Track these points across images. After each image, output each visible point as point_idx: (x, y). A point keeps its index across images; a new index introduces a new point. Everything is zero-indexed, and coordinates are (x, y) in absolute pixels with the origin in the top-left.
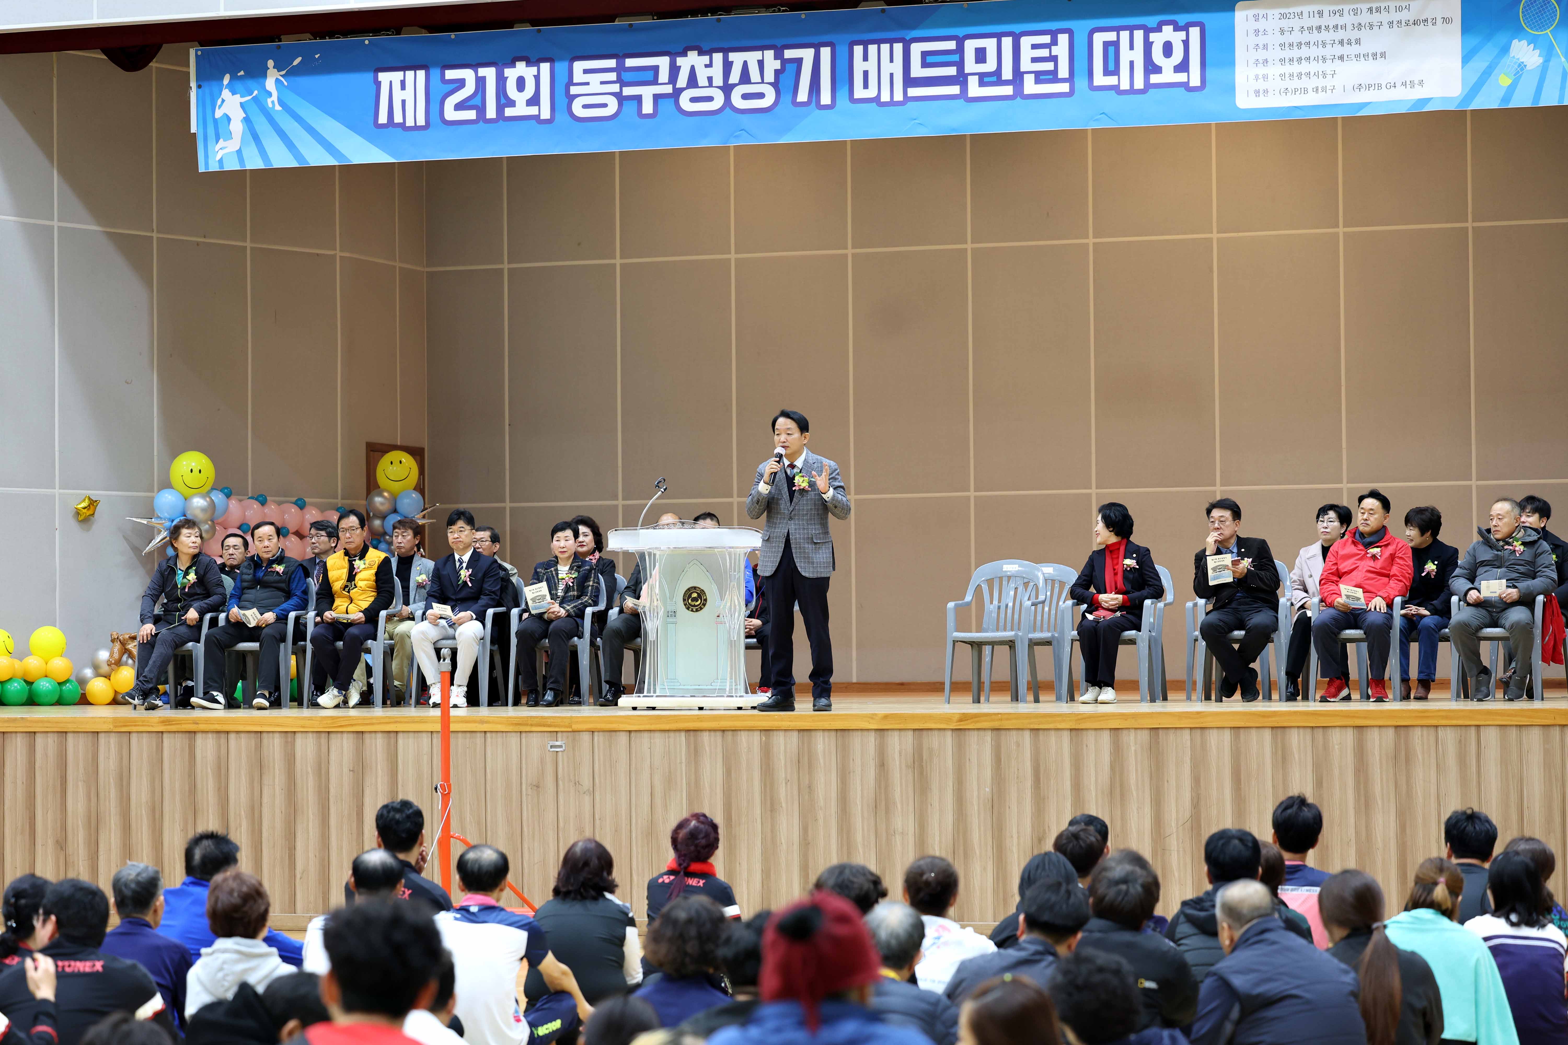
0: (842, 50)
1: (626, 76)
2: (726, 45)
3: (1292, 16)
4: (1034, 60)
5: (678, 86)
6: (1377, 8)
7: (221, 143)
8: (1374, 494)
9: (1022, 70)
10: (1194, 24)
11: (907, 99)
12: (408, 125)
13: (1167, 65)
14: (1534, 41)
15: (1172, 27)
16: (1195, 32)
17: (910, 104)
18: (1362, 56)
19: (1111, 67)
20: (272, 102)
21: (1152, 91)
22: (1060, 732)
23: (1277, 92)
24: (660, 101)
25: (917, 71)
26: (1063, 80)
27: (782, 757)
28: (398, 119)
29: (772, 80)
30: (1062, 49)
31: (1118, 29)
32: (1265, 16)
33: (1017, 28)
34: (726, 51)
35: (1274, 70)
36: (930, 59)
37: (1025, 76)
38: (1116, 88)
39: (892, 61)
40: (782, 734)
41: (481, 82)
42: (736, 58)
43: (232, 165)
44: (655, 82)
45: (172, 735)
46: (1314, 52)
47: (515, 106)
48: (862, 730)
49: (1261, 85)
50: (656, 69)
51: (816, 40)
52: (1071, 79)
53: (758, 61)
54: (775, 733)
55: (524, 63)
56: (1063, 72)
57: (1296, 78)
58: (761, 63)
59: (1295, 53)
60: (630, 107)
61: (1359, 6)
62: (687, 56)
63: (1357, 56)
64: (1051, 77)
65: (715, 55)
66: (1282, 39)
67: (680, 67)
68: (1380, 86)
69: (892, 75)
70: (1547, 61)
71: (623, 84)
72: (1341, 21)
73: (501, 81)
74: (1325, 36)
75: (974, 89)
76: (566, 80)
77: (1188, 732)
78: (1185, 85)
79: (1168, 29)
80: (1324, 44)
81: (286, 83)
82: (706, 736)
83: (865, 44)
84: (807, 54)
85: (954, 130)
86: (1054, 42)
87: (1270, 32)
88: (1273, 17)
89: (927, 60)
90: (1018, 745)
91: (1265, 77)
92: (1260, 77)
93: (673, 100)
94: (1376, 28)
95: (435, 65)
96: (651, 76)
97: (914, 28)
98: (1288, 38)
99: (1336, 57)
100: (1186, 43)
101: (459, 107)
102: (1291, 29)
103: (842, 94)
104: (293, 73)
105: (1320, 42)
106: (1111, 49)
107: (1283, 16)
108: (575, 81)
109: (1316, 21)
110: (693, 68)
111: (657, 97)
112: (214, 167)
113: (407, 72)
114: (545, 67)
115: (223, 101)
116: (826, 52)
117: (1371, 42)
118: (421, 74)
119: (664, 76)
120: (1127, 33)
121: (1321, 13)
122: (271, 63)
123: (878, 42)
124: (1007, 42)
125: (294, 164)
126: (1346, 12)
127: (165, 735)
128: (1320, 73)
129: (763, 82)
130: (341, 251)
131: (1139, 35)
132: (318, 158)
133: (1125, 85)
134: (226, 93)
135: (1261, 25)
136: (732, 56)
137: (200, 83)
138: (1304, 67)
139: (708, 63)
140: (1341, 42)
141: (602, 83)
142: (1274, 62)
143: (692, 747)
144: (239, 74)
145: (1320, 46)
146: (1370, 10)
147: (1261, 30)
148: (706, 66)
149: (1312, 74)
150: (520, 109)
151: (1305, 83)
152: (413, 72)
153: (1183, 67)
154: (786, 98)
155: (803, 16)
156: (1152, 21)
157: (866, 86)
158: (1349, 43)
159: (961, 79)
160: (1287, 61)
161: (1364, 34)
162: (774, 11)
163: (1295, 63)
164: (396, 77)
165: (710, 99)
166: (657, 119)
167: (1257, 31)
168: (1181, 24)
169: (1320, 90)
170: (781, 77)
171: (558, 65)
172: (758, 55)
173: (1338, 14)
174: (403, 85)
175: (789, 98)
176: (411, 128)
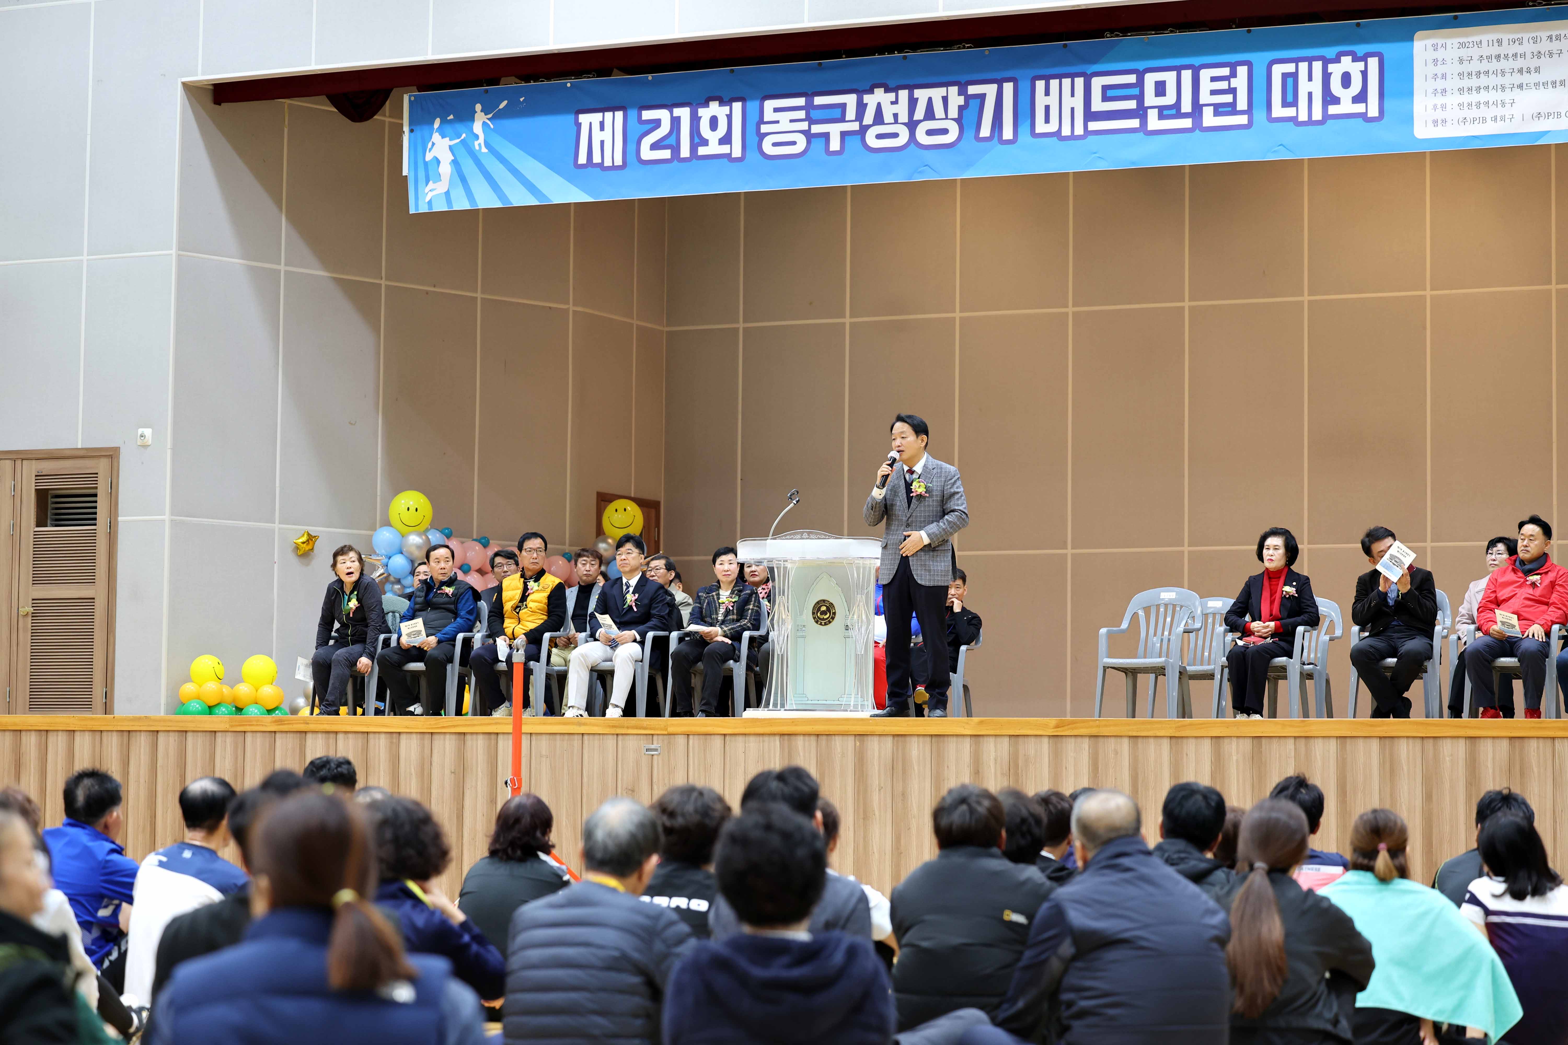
0: (1024, 85)
1: (815, 114)
2: (911, 82)
3: (1471, 45)
4: (1214, 92)
5: (864, 123)
6: (1557, 36)
7: (431, 185)
8: (1534, 520)
9: (1201, 102)
10: (1372, 55)
11: (1087, 132)
12: (606, 165)
13: (1347, 96)
15: (1350, 58)
16: (1373, 62)
17: (1090, 138)
18: (1541, 84)
19: (1290, 99)
20: (479, 145)
21: (1329, 122)
22: (1159, 740)
23: (1455, 122)
24: (847, 138)
25: (1098, 105)
26: (1242, 112)
27: (876, 763)
28: (597, 159)
29: (956, 116)
30: (1241, 81)
31: (1297, 61)
32: (1444, 45)
33: (1197, 61)
34: (911, 88)
35: (1453, 100)
36: (1110, 93)
37: (1204, 108)
38: (1294, 120)
39: (1073, 95)
40: (876, 739)
41: (676, 122)
42: (922, 95)
43: (441, 206)
44: (842, 119)
45: (284, 735)
46: (1492, 81)
47: (707, 145)
48: (957, 735)
49: (1439, 115)
50: (843, 106)
51: (999, 75)
52: (1249, 112)
53: (943, 97)
54: (870, 738)
55: (717, 103)
56: (1242, 104)
57: (1474, 107)
58: (945, 100)
59: (1474, 82)
60: (818, 144)
61: (1538, 34)
62: (873, 93)
63: (1537, 85)
64: (1230, 109)
65: (901, 92)
66: (1461, 68)
67: (867, 104)
68: (1559, 115)
69: (1073, 109)
72: (1519, 49)
73: (695, 120)
74: (1504, 64)
75: (1154, 122)
76: (757, 119)
77: (1292, 741)
78: (1363, 116)
79: (1346, 60)
80: (1503, 73)
81: (492, 126)
82: (800, 740)
83: (1047, 78)
84: (990, 90)
85: (1133, 163)
86: (1234, 74)
87: (1449, 61)
88: (1453, 46)
89: (1106, 93)
90: (1116, 753)
91: (1444, 107)
92: (1439, 106)
93: (859, 137)
94: (1555, 56)
95: (632, 106)
96: (839, 114)
97: (1095, 62)
98: (1467, 67)
99: (1515, 86)
100: (1364, 74)
101: (655, 146)
102: (1470, 58)
103: (1024, 129)
104: (498, 116)
105: (1499, 71)
106: (1290, 81)
107: (1462, 45)
108: (765, 120)
109: (1495, 50)
110: (879, 105)
111: (844, 135)
112: (423, 209)
113: (606, 114)
114: (737, 106)
115: (433, 144)
116: (1008, 88)
117: (1551, 70)
118: (619, 115)
119: (851, 113)
120: (1306, 64)
121: (1500, 42)
122: (478, 107)
123: (1060, 77)
124: (1187, 75)
125: (499, 205)
126: (1525, 41)
127: (278, 735)
128: (1499, 102)
129: (947, 118)
130: (574, 305)
131: (1317, 66)
132: (521, 198)
133: (1303, 117)
134: (436, 137)
135: (1440, 54)
136: (918, 93)
137: (413, 127)
138: (1483, 96)
139: (894, 100)
140: (1521, 71)
141: (791, 121)
142: (1452, 92)
143: (786, 750)
144: (448, 118)
145: (1499, 75)
146: (1550, 37)
147: (1440, 59)
148: (892, 103)
149: (1491, 103)
150: (714, 148)
151: (1483, 112)
152: (612, 113)
153: (1361, 97)
154: (969, 134)
155: (987, 53)
156: (1330, 52)
157: (1047, 120)
158: (1529, 72)
159: (1141, 112)
160: (1466, 90)
161: (1543, 62)
162: (959, 48)
163: (1474, 92)
164: (595, 118)
165: (895, 135)
166: (844, 156)
167: (1436, 61)
168: (1360, 54)
169: (1498, 119)
170: (965, 112)
171: (749, 104)
172: (942, 91)
173: (1517, 42)
174: (602, 126)
175: (972, 133)
176: (607, 168)
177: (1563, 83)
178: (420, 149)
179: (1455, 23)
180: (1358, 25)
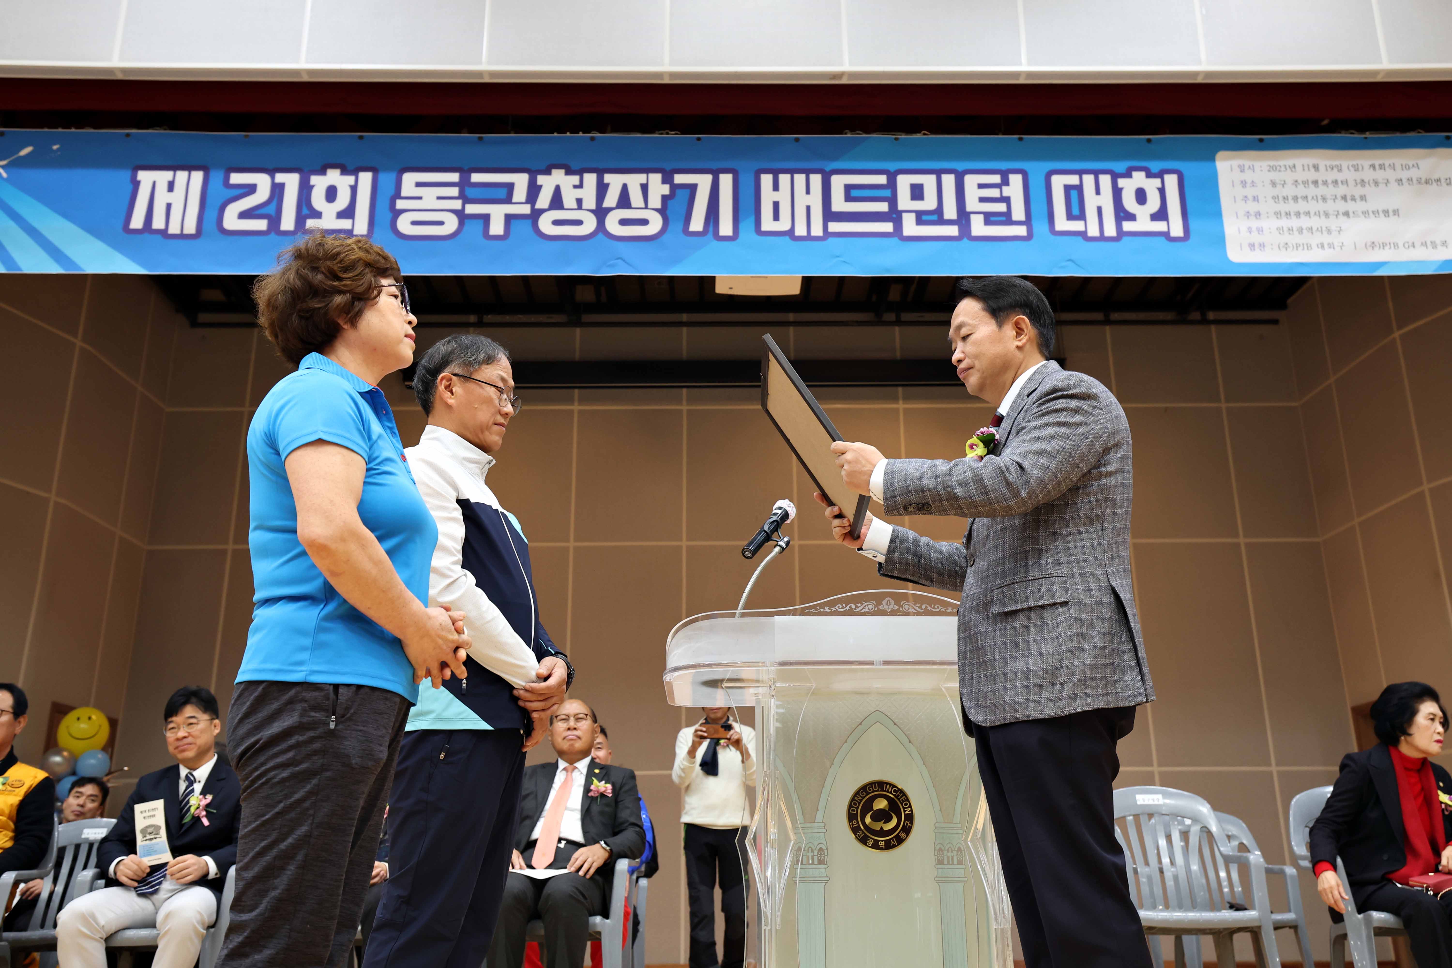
0: (747, 180)
1: (470, 192)
2: (601, 166)
3: (1283, 169)
4: (982, 200)
5: (538, 207)
6: (1380, 165)
9: (969, 209)
10: (1169, 171)
11: (827, 234)
12: (171, 232)
13: (1142, 212)
15: (1143, 173)
16: (1171, 181)
17: (831, 240)
18: (1371, 213)
19: (1076, 211)
21: (1125, 239)
23: (1275, 246)
24: (514, 223)
25: (839, 204)
26: (1019, 223)
28: (158, 223)
29: (659, 206)
30: (1014, 189)
31: (1080, 173)
32: (1252, 167)
33: (960, 166)
34: (600, 173)
35: (1270, 224)
36: (854, 193)
37: (972, 216)
38: (1083, 235)
39: (808, 192)
41: (278, 190)
42: (615, 181)
44: (508, 200)
46: (1313, 206)
47: (320, 217)
49: (1256, 239)
50: (510, 186)
51: (714, 165)
52: (1028, 222)
53: (641, 184)
55: (338, 171)
56: (1018, 213)
57: (1296, 233)
58: (645, 188)
59: (1292, 207)
60: (474, 228)
61: (1359, 162)
62: (551, 175)
63: (1365, 213)
64: (1004, 219)
65: (586, 176)
66: (1275, 191)
67: (541, 186)
69: (808, 208)
71: (466, 200)
72: (1340, 177)
73: (305, 190)
74: (1322, 190)
75: (910, 227)
76: (392, 192)
78: (1166, 235)
79: (1139, 176)
80: (1324, 199)
83: (776, 173)
84: (703, 182)
85: (888, 271)
86: (1005, 182)
87: (1259, 184)
88: (1262, 168)
89: (850, 193)
91: (1260, 230)
92: (1254, 229)
93: (530, 221)
94: (1382, 186)
95: (218, 166)
96: (503, 194)
97: (835, 158)
98: (1281, 191)
99: (1340, 213)
100: (1162, 191)
101: (244, 215)
102: (1283, 182)
104: (17, 164)
105: (1319, 197)
106: (1074, 194)
107: (1272, 169)
108: (403, 194)
109: (1312, 175)
110: (557, 188)
111: (509, 218)
113: (178, 172)
114: (366, 178)
117: (1378, 200)
118: (198, 177)
119: (520, 195)
120: (1091, 177)
121: (1316, 168)
123: (792, 172)
124: (949, 181)
126: (1345, 168)
128: (1324, 229)
129: (646, 207)
131: (1105, 180)
132: (37, 264)
133: (1093, 231)
135: (1248, 176)
136: (608, 178)
138: (1305, 222)
139: (577, 183)
140: (1344, 198)
141: (439, 198)
142: (1268, 215)
145: (1320, 201)
146: (1373, 166)
148: (575, 187)
149: (1314, 229)
150: (328, 222)
151: (1307, 238)
152: (186, 173)
153: (1161, 215)
154: (676, 226)
156: (1120, 166)
157: (776, 217)
158: (1353, 199)
159: (894, 215)
160: (1283, 214)
161: (1368, 190)
163: (1294, 217)
164: (163, 177)
165: (579, 223)
166: (507, 242)
167: (1244, 182)
168: (1154, 170)
169: (1326, 246)
170: (670, 203)
171: (383, 177)
172: (641, 178)
173: (1335, 170)
174: (171, 187)
175: (680, 226)
176: (174, 236)
177: (1396, 212)
179: (1261, 146)
180: (1149, 141)
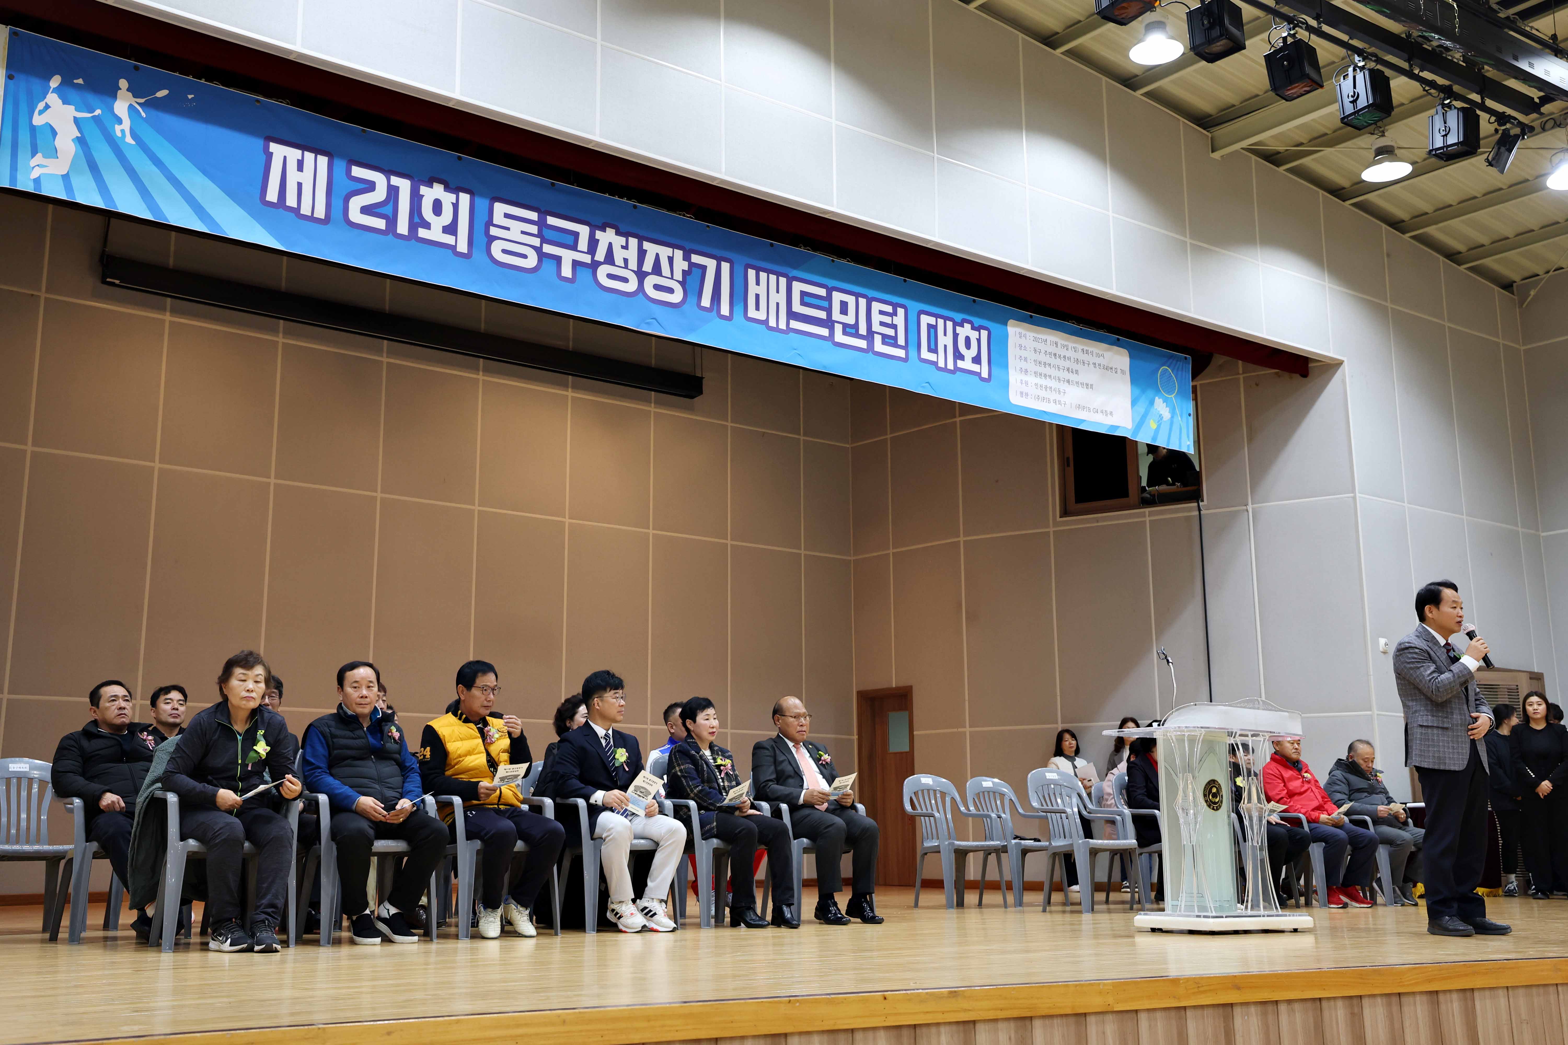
1: (547, 233)
2: (641, 233)
3: (1040, 341)
4: (882, 324)
5: (596, 258)
6: (1086, 350)
7: (39, 159)
9: (874, 329)
10: (984, 328)
11: (789, 330)
12: (303, 212)
13: (968, 355)
14: (1166, 400)
15: (970, 326)
16: (984, 335)
17: (792, 334)
18: (1080, 383)
19: (933, 347)
21: (958, 373)
23: (1033, 397)
24: (579, 268)
25: (797, 306)
26: (901, 347)
28: (291, 201)
29: (680, 279)
30: (899, 320)
31: (937, 316)
32: (1025, 336)
33: (871, 293)
34: (641, 238)
35: (1032, 379)
36: (806, 300)
37: (875, 335)
38: (936, 364)
39: (778, 291)
41: (393, 191)
42: (650, 248)
43: (55, 191)
44: (574, 247)
46: (1053, 372)
47: (429, 228)
49: (1024, 389)
50: (576, 235)
51: (718, 253)
52: (906, 347)
53: (669, 257)
55: (442, 187)
56: (901, 339)
57: (1043, 389)
58: (671, 260)
59: (1043, 370)
60: (549, 265)
61: (1077, 346)
62: (606, 232)
63: (1077, 383)
64: (893, 342)
65: (631, 240)
66: (1036, 357)
67: (599, 241)
68: (1089, 410)
69: (778, 304)
70: (1172, 417)
71: (543, 240)
72: (1067, 354)
73: (416, 197)
74: (1058, 362)
75: (839, 336)
76: (486, 217)
78: (979, 375)
79: (967, 326)
80: (1059, 368)
81: (143, 114)
83: (758, 270)
84: (711, 264)
85: (825, 367)
86: (895, 313)
87: (1028, 349)
88: (1029, 338)
89: (804, 298)
91: (1026, 383)
92: (1024, 382)
93: (591, 270)
94: (1086, 366)
95: (340, 155)
96: (570, 241)
97: (796, 267)
99: (1065, 380)
100: (979, 341)
101: (366, 210)
102: (1040, 351)
103: (738, 309)
104: (152, 104)
105: (1056, 366)
106: (932, 331)
107: (1035, 339)
108: (495, 222)
109: (1054, 349)
110: (610, 244)
111: (576, 264)
112: (26, 186)
113: (306, 153)
114: (464, 198)
115: (47, 107)
117: (1085, 375)
118: (323, 161)
119: (583, 244)
120: (942, 321)
121: (1056, 344)
122: (123, 84)
123: (768, 272)
124: (863, 304)
125: (147, 215)
126: (1070, 348)
128: (1057, 390)
129: (672, 278)
131: (950, 326)
132: (183, 217)
133: (941, 364)
134: (52, 98)
135: (1023, 341)
136: (646, 245)
137: (10, 74)
138: (1048, 382)
139: (624, 244)
140: (1068, 370)
141: (523, 232)
142: (1031, 373)
144: (75, 81)
145: (1057, 369)
146: (1083, 351)
148: (623, 247)
149: (1053, 389)
150: (436, 234)
151: (1047, 394)
152: (314, 155)
153: (977, 360)
154: (692, 299)
155: (708, 228)
156: (958, 317)
157: (757, 307)
158: (1072, 372)
159: (830, 324)
160: (1038, 374)
161: (1079, 367)
162: (680, 215)
163: (1043, 378)
164: (294, 154)
165: (625, 280)
166: (575, 285)
167: (1020, 346)
168: (976, 325)
169: (1057, 403)
170: (688, 278)
171: (478, 201)
172: (668, 251)
173: (1066, 348)
174: (300, 166)
175: (695, 300)
176: (305, 217)
177: (1091, 387)
178: (23, 107)
179: (1031, 321)
180: (974, 301)
